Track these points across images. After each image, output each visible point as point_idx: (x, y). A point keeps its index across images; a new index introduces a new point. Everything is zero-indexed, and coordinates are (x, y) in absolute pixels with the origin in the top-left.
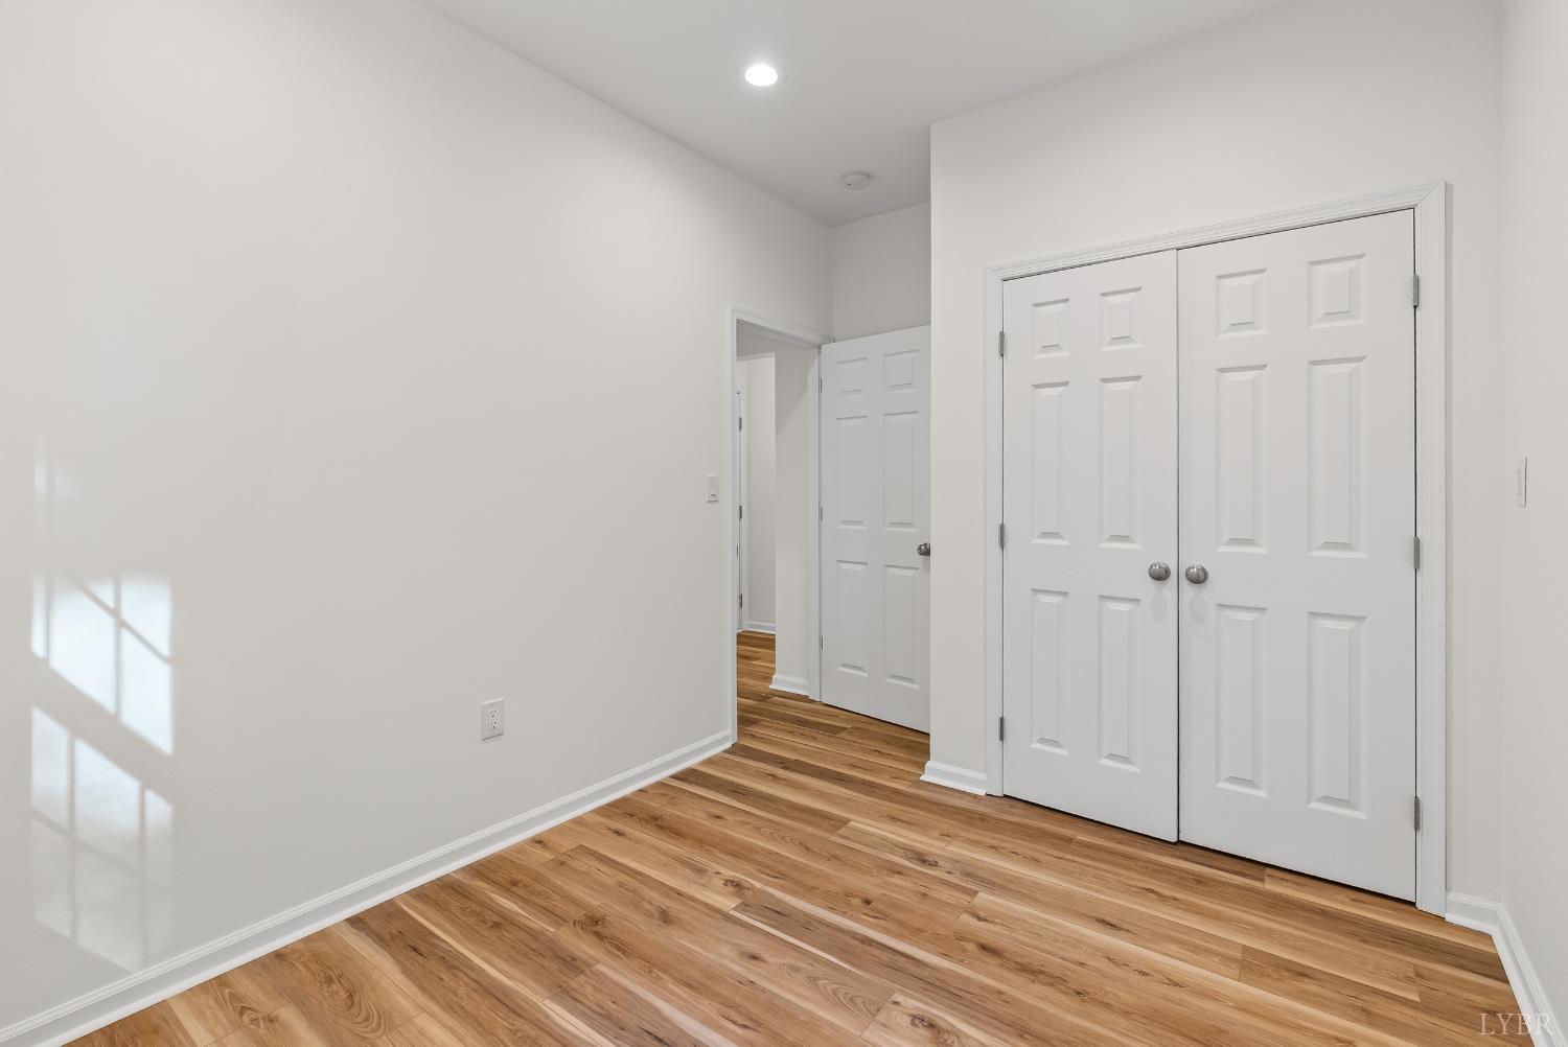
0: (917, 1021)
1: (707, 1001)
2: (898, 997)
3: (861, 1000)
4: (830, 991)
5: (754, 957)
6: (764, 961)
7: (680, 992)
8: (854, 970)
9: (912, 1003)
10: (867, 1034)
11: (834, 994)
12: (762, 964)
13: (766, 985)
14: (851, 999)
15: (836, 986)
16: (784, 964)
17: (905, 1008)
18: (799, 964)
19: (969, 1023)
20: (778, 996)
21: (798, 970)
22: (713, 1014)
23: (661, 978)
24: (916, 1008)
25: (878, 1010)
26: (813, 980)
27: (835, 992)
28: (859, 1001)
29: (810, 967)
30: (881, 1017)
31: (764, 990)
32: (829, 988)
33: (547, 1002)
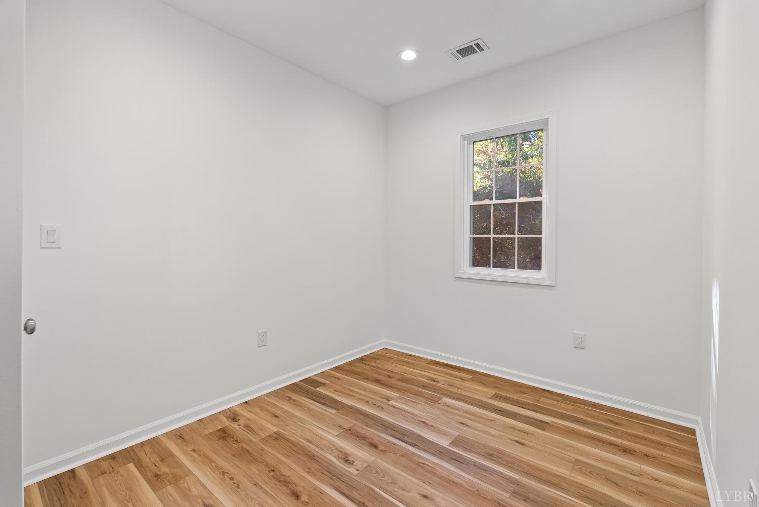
0: (352, 463)
1: (443, 475)
2: (356, 472)
3: (373, 472)
4: (386, 476)
5: (425, 497)
6: (419, 494)
7: (458, 480)
8: (373, 487)
9: (352, 470)
10: (373, 459)
11: (384, 475)
12: (419, 492)
13: (417, 481)
14: (377, 472)
15: (383, 479)
16: (409, 492)
17: (354, 468)
18: (400, 492)
19: (331, 461)
20: (411, 476)
21: (402, 489)
22: (438, 469)
23: (470, 487)
24: (350, 468)
25: (366, 467)
26: (394, 482)
27: (384, 476)
28: (374, 471)
29: (395, 490)
30: (366, 465)
31: (417, 478)
32: (386, 478)
33: (518, 478)
